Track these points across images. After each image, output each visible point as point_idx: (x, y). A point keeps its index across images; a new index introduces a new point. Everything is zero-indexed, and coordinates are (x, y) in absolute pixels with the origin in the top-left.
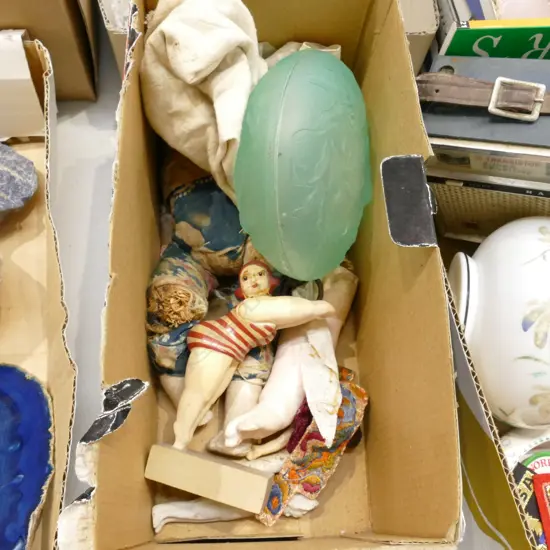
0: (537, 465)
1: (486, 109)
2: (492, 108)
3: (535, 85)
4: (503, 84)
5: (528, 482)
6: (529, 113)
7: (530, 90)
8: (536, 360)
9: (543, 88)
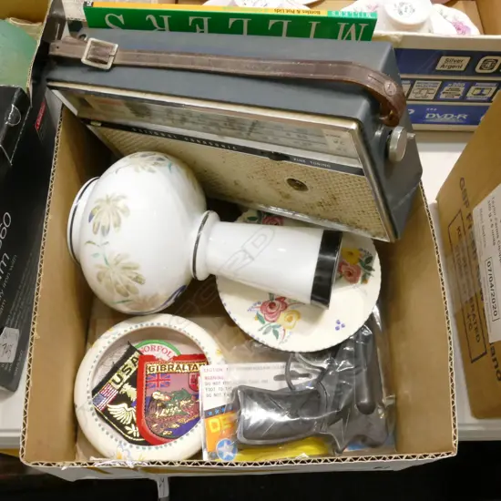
0: (147, 349)
1: (79, 60)
2: (84, 60)
3: (111, 44)
4: (92, 42)
5: (135, 360)
6: (106, 63)
7: (107, 47)
8: (94, 244)
9: (117, 46)
